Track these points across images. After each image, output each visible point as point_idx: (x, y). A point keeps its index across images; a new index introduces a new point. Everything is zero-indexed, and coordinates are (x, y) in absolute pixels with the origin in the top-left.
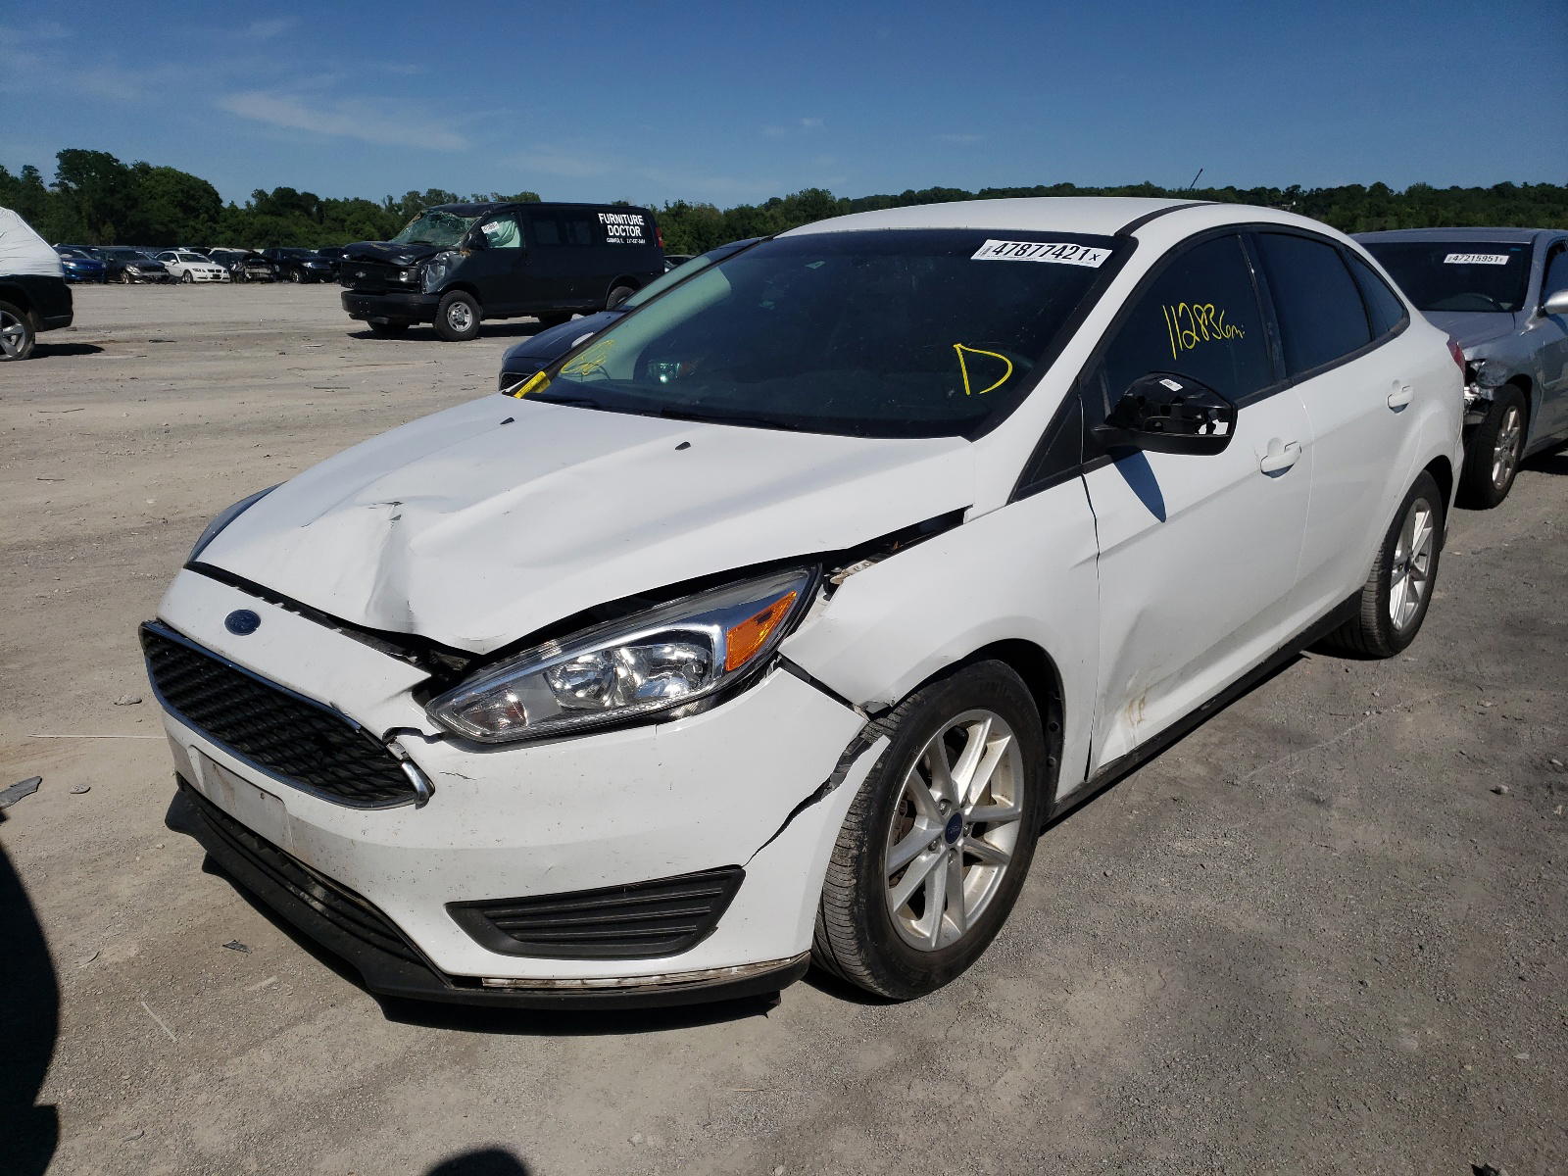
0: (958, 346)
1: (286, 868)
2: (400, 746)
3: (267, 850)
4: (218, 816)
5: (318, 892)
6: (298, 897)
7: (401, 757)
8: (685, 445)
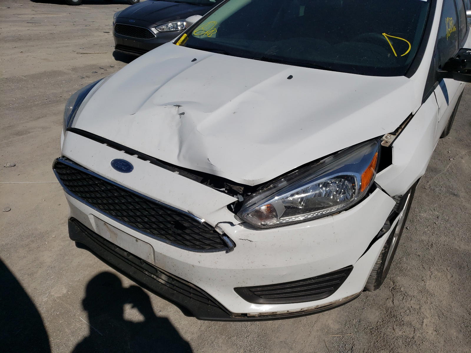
0: (384, 34)
1: (144, 265)
2: (220, 228)
3: (131, 256)
4: (101, 240)
5: (164, 277)
6: (151, 277)
7: (221, 233)
8: (290, 77)
